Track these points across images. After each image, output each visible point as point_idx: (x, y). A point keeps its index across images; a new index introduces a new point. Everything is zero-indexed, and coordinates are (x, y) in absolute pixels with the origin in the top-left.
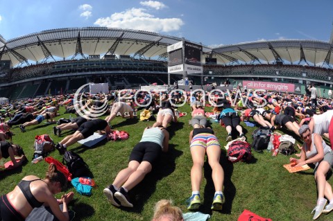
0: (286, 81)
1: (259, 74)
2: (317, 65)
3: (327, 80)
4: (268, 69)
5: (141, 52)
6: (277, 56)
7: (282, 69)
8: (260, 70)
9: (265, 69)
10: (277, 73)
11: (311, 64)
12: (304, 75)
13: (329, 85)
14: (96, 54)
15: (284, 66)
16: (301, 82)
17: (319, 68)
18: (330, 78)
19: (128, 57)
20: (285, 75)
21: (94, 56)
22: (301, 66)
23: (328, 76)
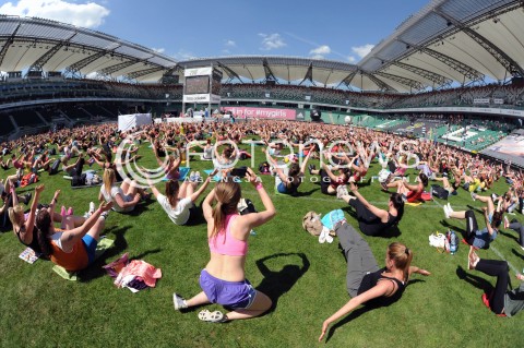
0: (280, 105)
1: (240, 96)
2: (329, 86)
3: (343, 104)
4: (254, 90)
5: (76, 66)
6: (269, 74)
7: (274, 90)
8: (242, 91)
9: (250, 90)
10: (267, 95)
11: (320, 85)
12: (308, 98)
13: (346, 110)
14: (17, 70)
15: (278, 86)
16: (301, 106)
17: (332, 90)
18: (347, 102)
19: (59, 74)
20: (280, 98)
21: (14, 73)
22: (304, 87)
23: (345, 100)
